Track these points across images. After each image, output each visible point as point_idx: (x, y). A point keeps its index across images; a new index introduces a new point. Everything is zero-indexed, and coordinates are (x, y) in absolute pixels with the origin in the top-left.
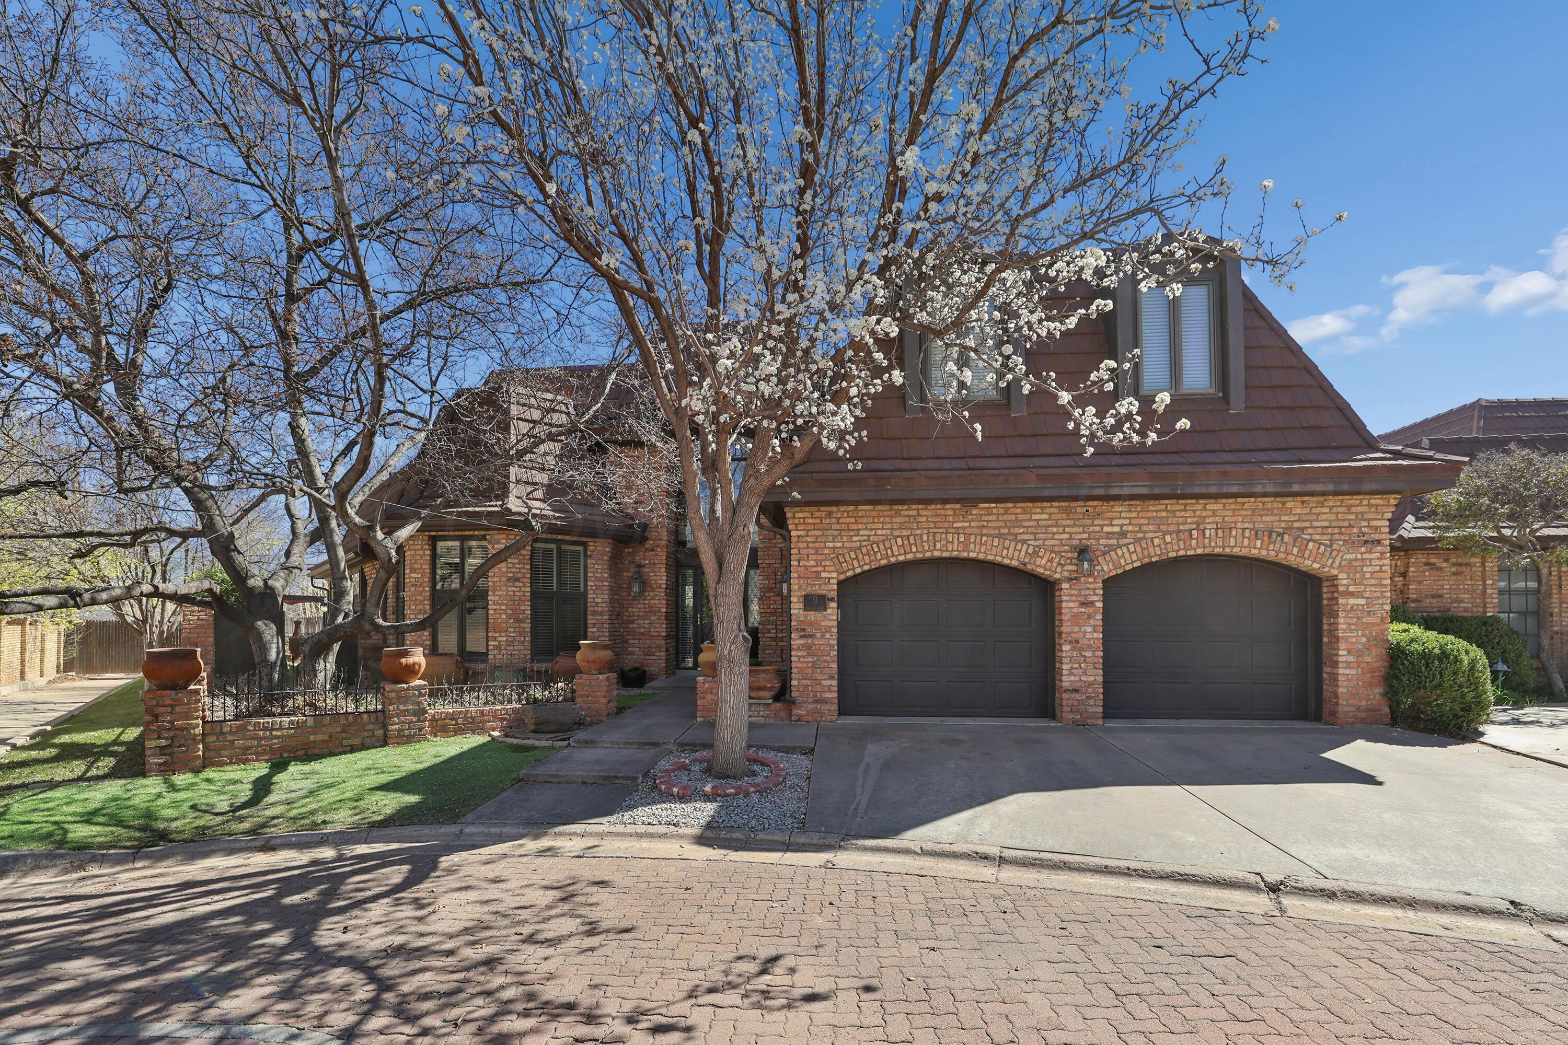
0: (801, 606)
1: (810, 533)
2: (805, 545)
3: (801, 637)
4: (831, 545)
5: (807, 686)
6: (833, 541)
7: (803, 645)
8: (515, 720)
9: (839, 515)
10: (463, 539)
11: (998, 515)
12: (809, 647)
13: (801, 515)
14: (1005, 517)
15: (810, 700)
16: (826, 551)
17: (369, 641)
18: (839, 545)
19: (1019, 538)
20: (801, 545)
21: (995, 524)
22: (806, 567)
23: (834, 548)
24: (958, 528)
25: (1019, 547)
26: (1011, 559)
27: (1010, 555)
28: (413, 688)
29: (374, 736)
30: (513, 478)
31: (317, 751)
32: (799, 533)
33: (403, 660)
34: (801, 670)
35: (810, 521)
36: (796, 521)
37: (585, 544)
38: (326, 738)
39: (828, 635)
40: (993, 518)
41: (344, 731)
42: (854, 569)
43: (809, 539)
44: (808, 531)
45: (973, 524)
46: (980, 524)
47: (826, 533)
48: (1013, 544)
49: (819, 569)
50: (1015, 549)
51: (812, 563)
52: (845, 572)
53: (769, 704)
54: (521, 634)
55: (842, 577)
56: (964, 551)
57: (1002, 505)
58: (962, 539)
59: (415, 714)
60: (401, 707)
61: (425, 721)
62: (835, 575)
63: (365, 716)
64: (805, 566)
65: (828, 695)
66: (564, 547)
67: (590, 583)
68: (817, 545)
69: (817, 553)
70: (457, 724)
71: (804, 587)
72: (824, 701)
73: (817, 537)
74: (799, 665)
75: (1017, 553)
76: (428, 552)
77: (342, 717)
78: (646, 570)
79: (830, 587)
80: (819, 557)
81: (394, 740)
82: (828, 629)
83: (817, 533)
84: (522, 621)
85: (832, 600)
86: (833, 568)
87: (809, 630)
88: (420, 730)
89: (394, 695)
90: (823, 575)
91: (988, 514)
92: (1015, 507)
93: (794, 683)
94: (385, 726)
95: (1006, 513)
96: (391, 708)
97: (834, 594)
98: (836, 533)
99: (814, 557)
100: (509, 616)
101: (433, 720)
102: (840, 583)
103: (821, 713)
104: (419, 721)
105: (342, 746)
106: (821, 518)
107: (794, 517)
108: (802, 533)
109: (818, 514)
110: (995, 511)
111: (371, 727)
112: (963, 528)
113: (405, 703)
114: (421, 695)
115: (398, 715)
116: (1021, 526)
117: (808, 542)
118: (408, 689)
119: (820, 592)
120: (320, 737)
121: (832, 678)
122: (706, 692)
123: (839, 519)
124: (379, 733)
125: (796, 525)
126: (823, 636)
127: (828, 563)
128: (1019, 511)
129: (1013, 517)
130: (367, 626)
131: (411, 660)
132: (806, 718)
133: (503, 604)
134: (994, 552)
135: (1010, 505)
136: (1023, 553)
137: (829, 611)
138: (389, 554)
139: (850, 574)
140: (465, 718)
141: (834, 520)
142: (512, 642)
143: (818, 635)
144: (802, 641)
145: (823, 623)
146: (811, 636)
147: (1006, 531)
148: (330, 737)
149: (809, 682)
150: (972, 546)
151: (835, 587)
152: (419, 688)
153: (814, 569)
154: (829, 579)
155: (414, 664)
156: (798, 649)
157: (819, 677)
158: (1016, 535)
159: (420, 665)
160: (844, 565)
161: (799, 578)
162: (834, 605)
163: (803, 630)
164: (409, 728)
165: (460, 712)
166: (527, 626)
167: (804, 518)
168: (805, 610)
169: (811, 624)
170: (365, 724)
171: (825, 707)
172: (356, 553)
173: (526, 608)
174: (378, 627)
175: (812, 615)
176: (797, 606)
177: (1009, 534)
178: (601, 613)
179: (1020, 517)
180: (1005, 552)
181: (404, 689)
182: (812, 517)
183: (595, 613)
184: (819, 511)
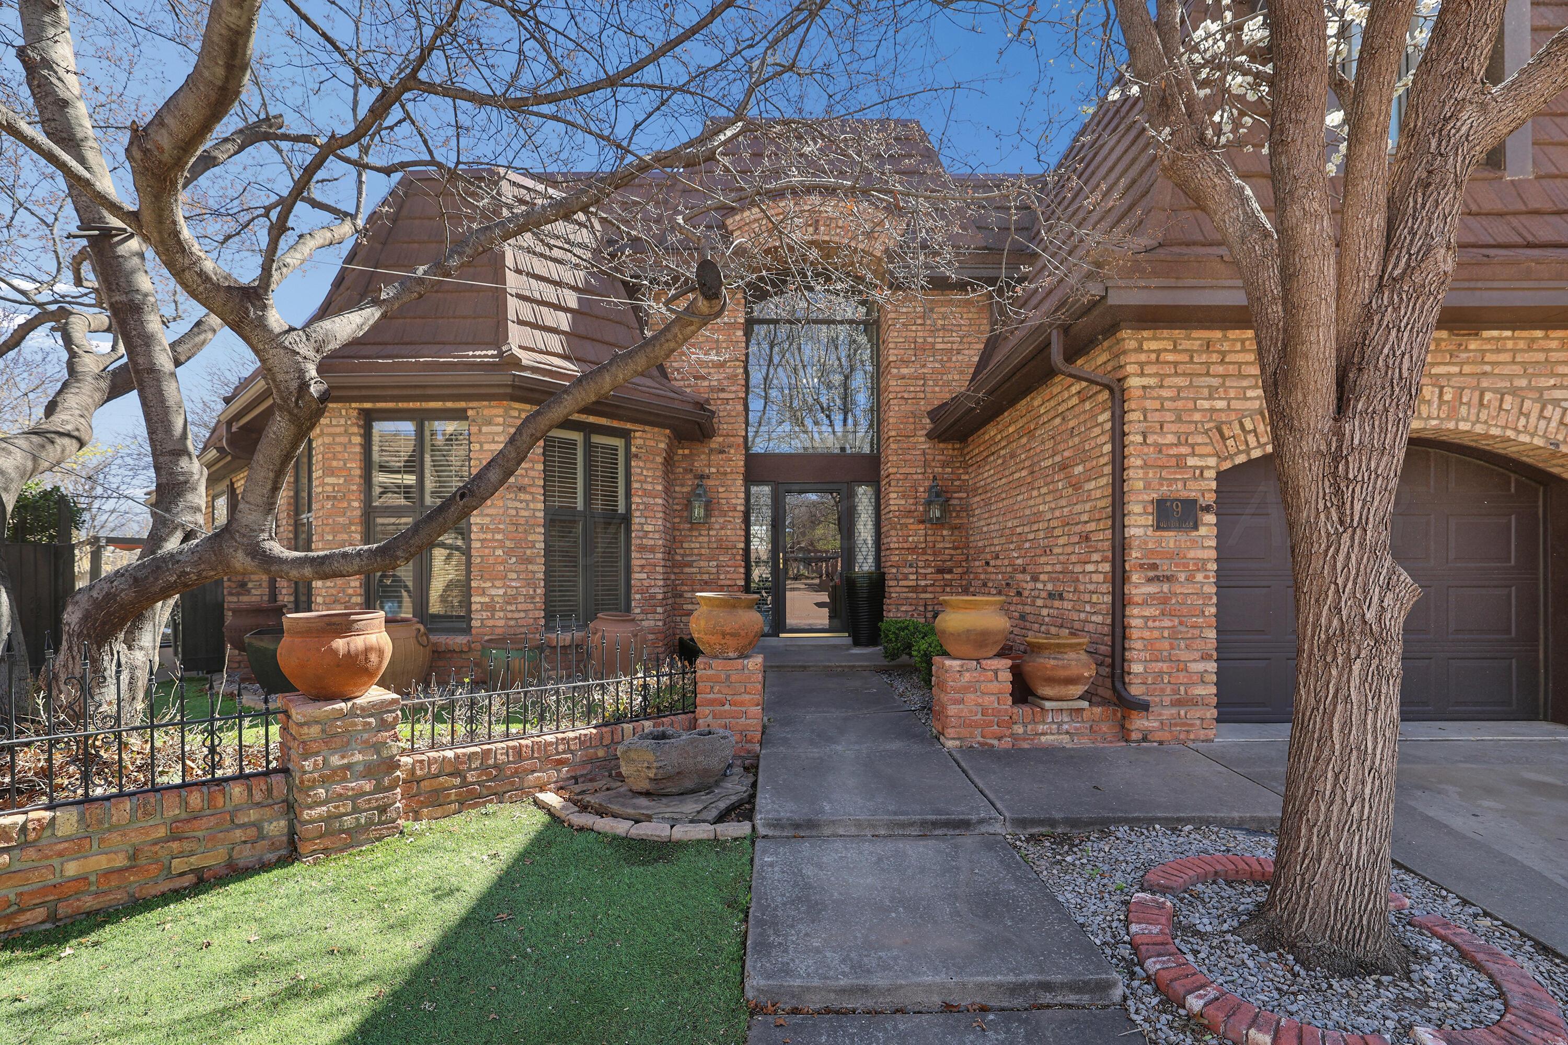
0: (1150, 520)
1: (1168, 382)
2: (1157, 405)
3: (1150, 580)
4: (1206, 404)
5: (1161, 673)
6: (1210, 398)
7: (1152, 596)
8: (584, 763)
9: (1226, 346)
10: (421, 418)
11: (1514, 351)
12: (1164, 600)
13: (1154, 345)
14: (1527, 357)
15: (1167, 701)
16: (1197, 417)
17: (245, 599)
18: (1221, 404)
19: (1547, 395)
20: (1149, 404)
21: (1507, 370)
22: (1159, 448)
23: (1213, 410)
24: (1438, 375)
25: (1547, 413)
26: (1532, 435)
27: (1531, 428)
28: (367, 711)
29: (261, 836)
30: (511, 315)
31: (89, 902)
32: (1145, 381)
33: (340, 644)
34: (1149, 644)
35: (1170, 357)
36: (1143, 357)
37: (625, 435)
38: (120, 861)
39: (1199, 577)
40: (1505, 357)
41: (174, 836)
42: (1248, 451)
43: (1165, 393)
44: (1162, 377)
45: (1467, 369)
46: (1478, 369)
47: (1198, 381)
48: (1538, 406)
49: (1184, 450)
50: (1541, 416)
51: (1170, 439)
52: (1231, 457)
53: (1080, 710)
54: (530, 583)
55: (1227, 465)
56: (1449, 418)
57: (1525, 334)
58: (1448, 397)
59: (369, 772)
60: (336, 760)
61: (392, 788)
62: (1212, 462)
63: (237, 790)
64: (1156, 444)
65: (1200, 691)
66: (596, 439)
67: (636, 499)
68: (1180, 404)
69: (1179, 420)
70: (465, 783)
71: (1155, 484)
72: (1193, 702)
73: (1179, 389)
74: (1147, 634)
75: (1543, 424)
76: (357, 440)
77: (171, 799)
78: (710, 483)
79: (1204, 485)
80: (1183, 428)
81: (319, 844)
82: (1201, 565)
83: (1181, 381)
84: (529, 561)
85: (1207, 509)
86: (1209, 449)
87: (1165, 568)
88: (383, 810)
89: (315, 730)
90: (1191, 462)
91: (1498, 351)
92: (1547, 337)
93: (1137, 668)
94: (290, 808)
95: (1530, 349)
96: (308, 765)
97: (1210, 498)
98: (1215, 382)
99: (1174, 428)
100: (509, 553)
101: (413, 779)
102: (1221, 476)
103: (1187, 726)
104: (379, 789)
105: (169, 877)
106: (1191, 352)
107: (1140, 349)
108: (1152, 381)
109: (1186, 344)
110: (1510, 344)
111: (253, 815)
112: (1449, 375)
113: (343, 749)
114: (385, 726)
115: (324, 781)
116: (1553, 375)
117: (1162, 399)
118: (352, 713)
119: (1184, 494)
120: (100, 862)
121: (1205, 657)
122: (966, 689)
123: (1224, 354)
124: (276, 827)
125: (1142, 365)
126: (1190, 579)
127: (1199, 439)
128: (1554, 344)
129: (1541, 357)
130: (240, 560)
131: (358, 642)
132: (1158, 736)
133: (499, 531)
134: (1502, 422)
135: (1539, 333)
136: (1554, 424)
137: (1203, 531)
138: (301, 372)
139: (1241, 459)
140: (484, 769)
141: (1215, 357)
142: (515, 597)
143: (1182, 577)
144: (1152, 589)
145: (1192, 554)
146: (1168, 579)
147: (1523, 383)
148: (134, 857)
149: (1165, 666)
150: (1464, 410)
151: (1214, 485)
152: (379, 709)
153: (1174, 451)
154: (1202, 469)
155: (367, 650)
156: (1145, 603)
157: (1184, 655)
158: (1541, 390)
159: (381, 652)
160: (1230, 442)
161: (1146, 466)
162: (1211, 518)
163: (1154, 567)
164: (356, 810)
165: (471, 756)
166: (539, 569)
167: (1158, 352)
168: (1158, 528)
169: (1171, 556)
170: (237, 809)
171: (1195, 713)
172: (220, 450)
173: (538, 538)
174: (267, 560)
175: (1171, 539)
176: (1142, 520)
177: (1529, 388)
178: (652, 550)
179: (1554, 356)
180: (1523, 421)
181: (343, 716)
182: (1175, 350)
183: (642, 548)
184: (1189, 338)
